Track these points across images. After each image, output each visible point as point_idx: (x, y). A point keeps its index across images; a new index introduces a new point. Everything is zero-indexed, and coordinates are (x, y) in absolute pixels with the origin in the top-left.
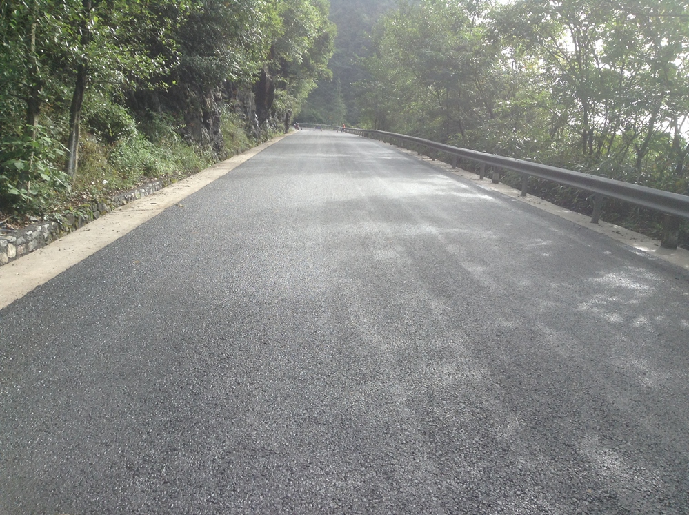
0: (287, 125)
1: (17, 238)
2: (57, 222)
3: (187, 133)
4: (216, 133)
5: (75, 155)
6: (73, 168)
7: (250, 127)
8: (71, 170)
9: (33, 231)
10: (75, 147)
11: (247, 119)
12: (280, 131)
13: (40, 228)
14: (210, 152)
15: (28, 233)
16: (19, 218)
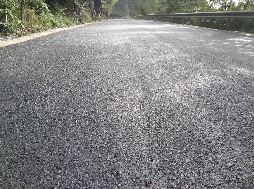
0: (107, 16)
1: (3, 39)
2: (19, 36)
3: (68, 13)
4: (79, 14)
5: (24, 14)
6: (24, 19)
7: (93, 15)
8: (23, 19)
9: (10, 37)
10: (24, 10)
11: (91, 11)
12: (104, 18)
13: (12, 36)
14: (77, 21)
15: (8, 37)
16: (4, 33)
